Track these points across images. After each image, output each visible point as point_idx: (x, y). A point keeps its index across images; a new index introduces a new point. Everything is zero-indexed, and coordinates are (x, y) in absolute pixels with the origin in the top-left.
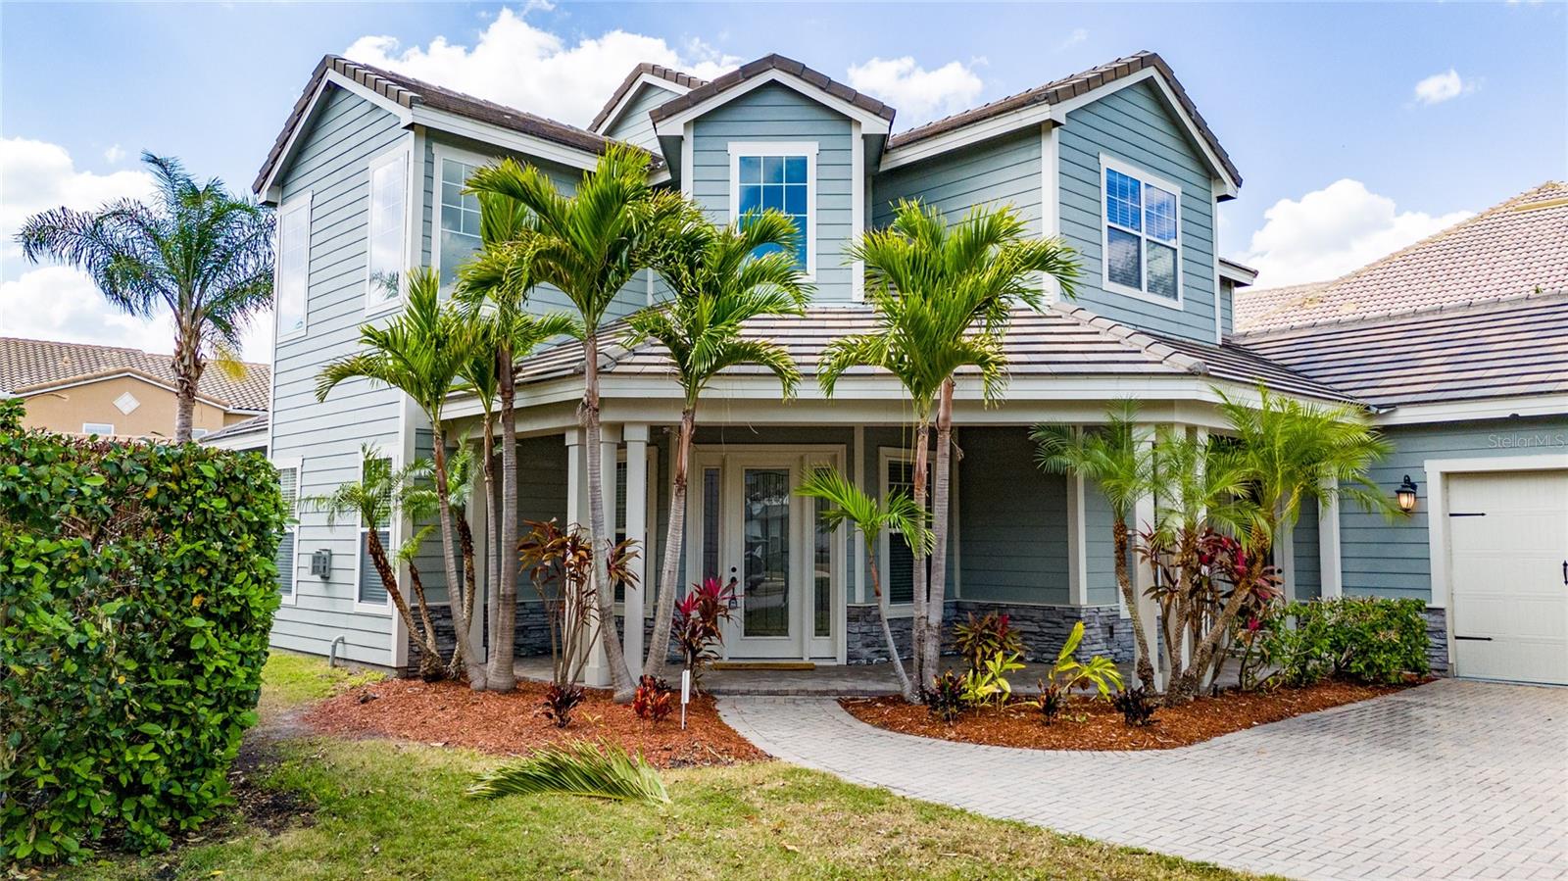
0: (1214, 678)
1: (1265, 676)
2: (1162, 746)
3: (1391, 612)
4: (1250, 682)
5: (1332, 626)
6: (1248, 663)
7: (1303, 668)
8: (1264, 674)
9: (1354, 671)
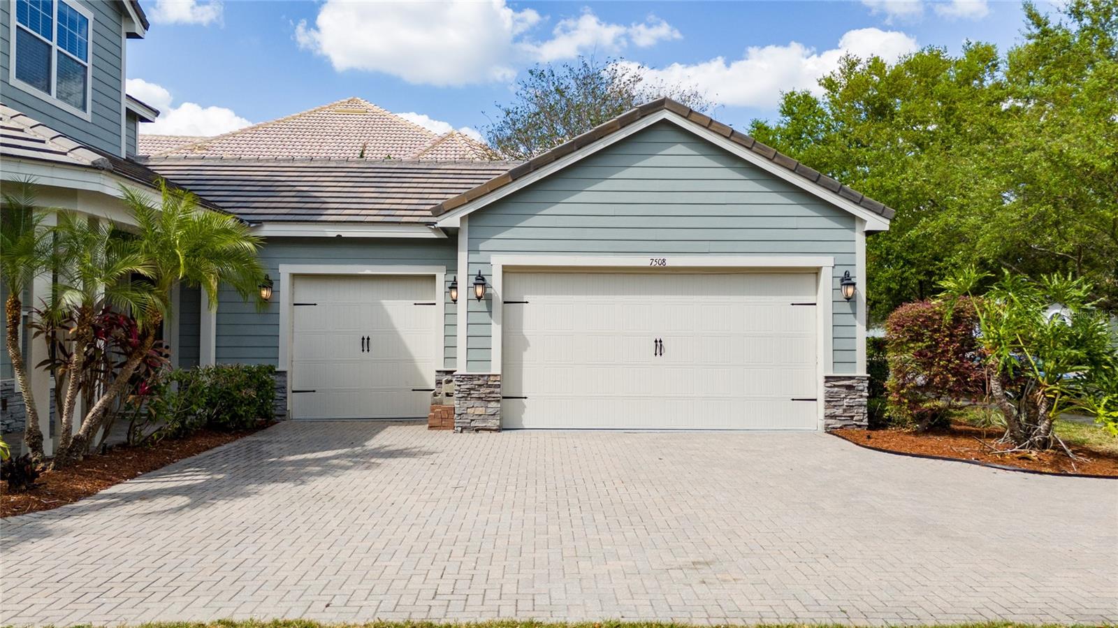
0: (104, 437)
1: (151, 431)
2: (47, 507)
3: (252, 375)
4: (136, 438)
5: (208, 387)
6: (136, 423)
7: (183, 423)
8: (149, 430)
9: (222, 421)
